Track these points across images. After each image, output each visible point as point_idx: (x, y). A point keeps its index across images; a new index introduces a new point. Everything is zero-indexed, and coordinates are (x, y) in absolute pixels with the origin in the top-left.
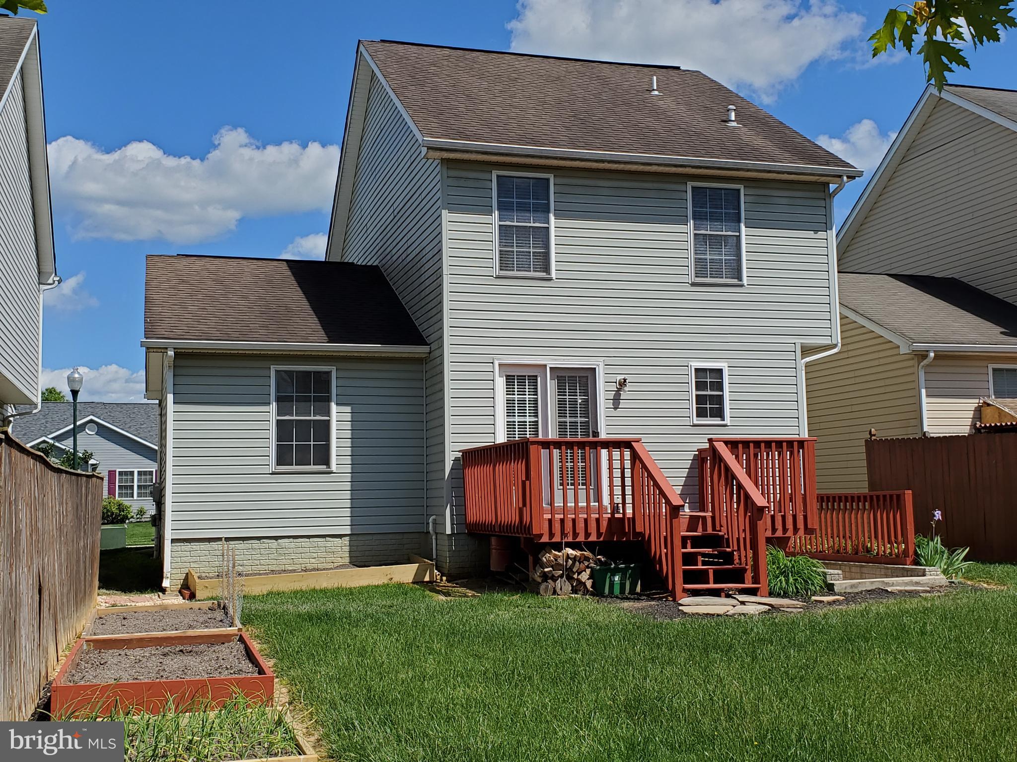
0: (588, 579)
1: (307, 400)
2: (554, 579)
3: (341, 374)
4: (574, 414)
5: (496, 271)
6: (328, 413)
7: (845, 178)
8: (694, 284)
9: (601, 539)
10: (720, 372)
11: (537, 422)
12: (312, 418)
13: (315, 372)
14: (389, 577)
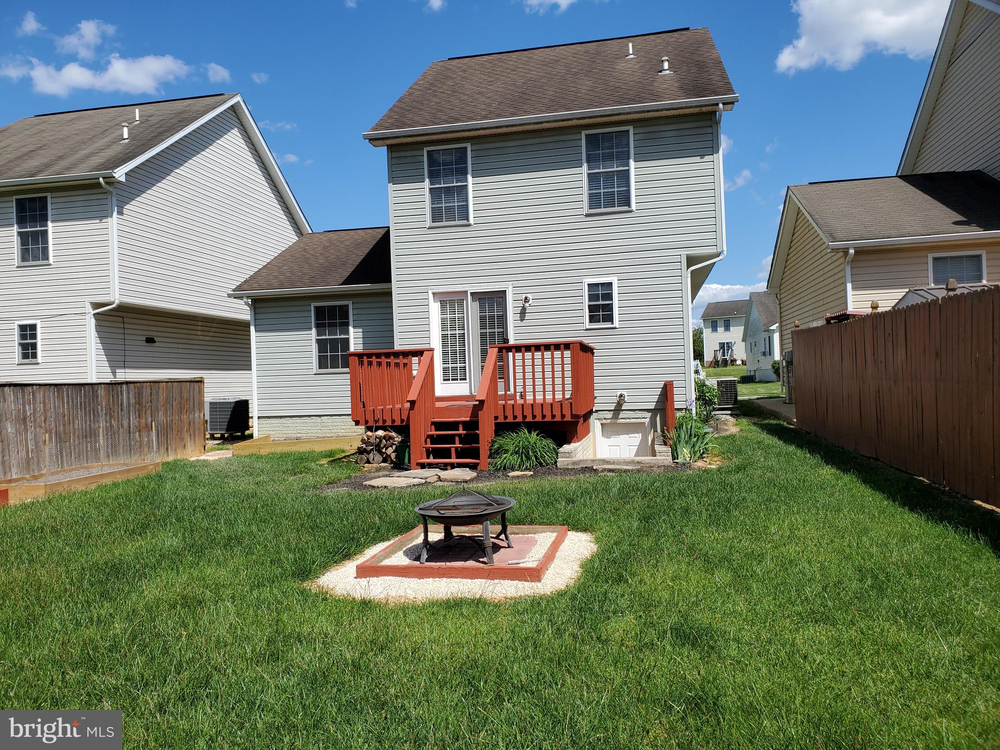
0: (393, 452)
1: (334, 325)
2: (368, 453)
3: (356, 306)
4: (492, 326)
5: (429, 223)
6: (347, 333)
7: (721, 106)
8: (587, 215)
9: (404, 424)
10: (610, 285)
11: (464, 334)
12: (338, 337)
13: (339, 306)
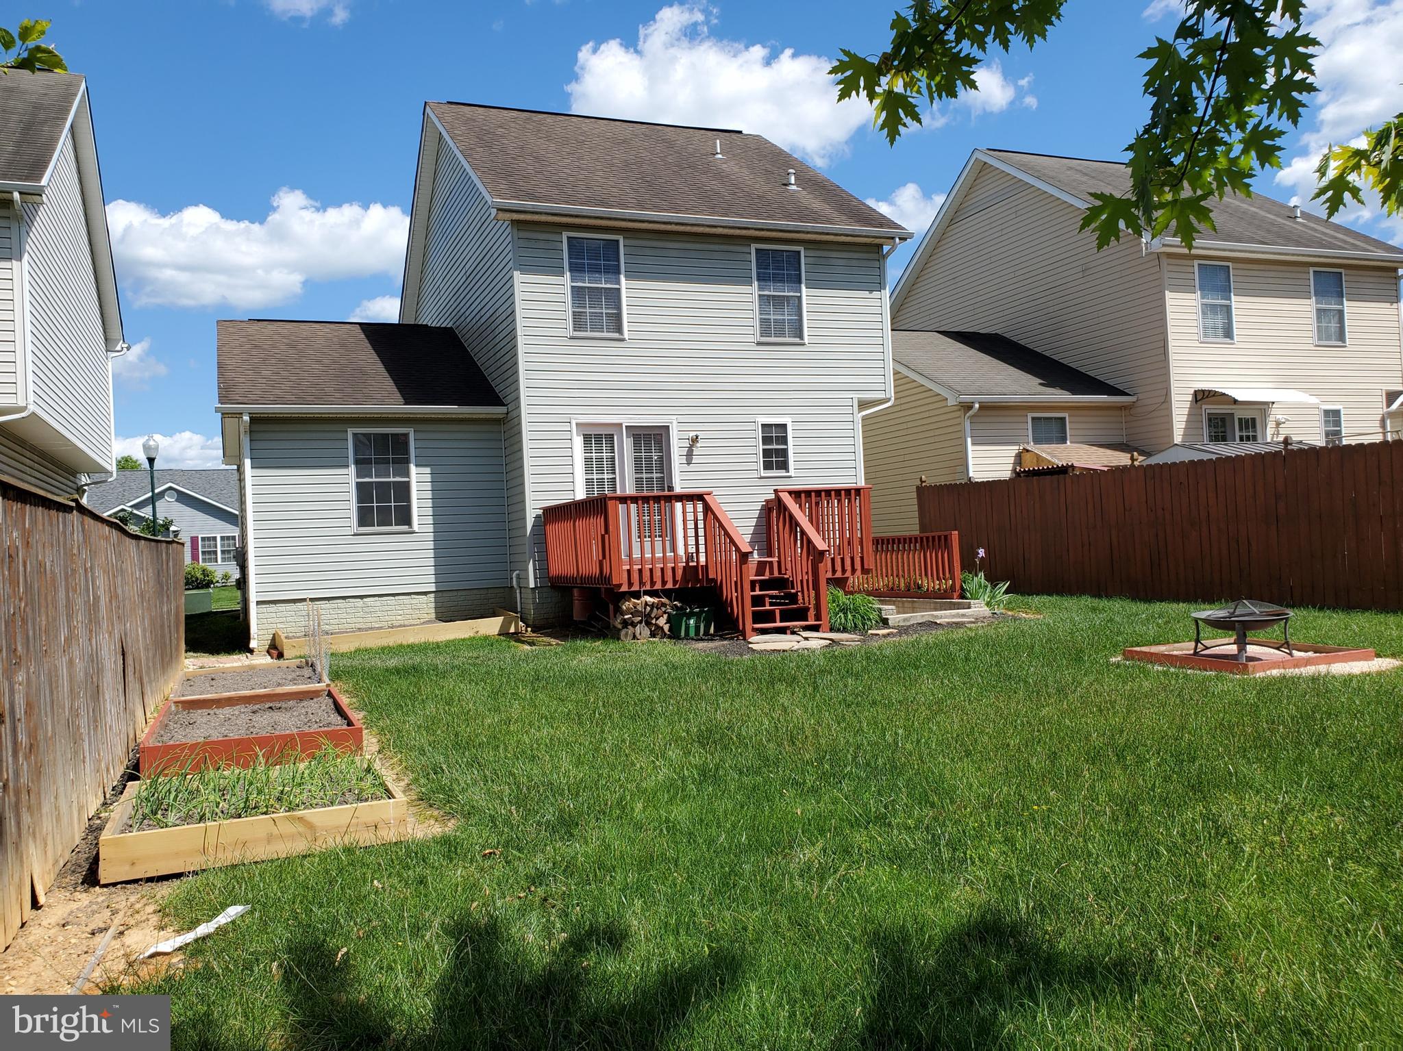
0: (666, 624)
1: (386, 461)
2: (634, 625)
3: (420, 436)
4: (650, 471)
5: (572, 333)
6: (407, 474)
7: (897, 240)
8: (759, 344)
9: (677, 586)
10: (784, 426)
11: (615, 478)
12: (392, 479)
13: (393, 435)
14: (475, 630)
